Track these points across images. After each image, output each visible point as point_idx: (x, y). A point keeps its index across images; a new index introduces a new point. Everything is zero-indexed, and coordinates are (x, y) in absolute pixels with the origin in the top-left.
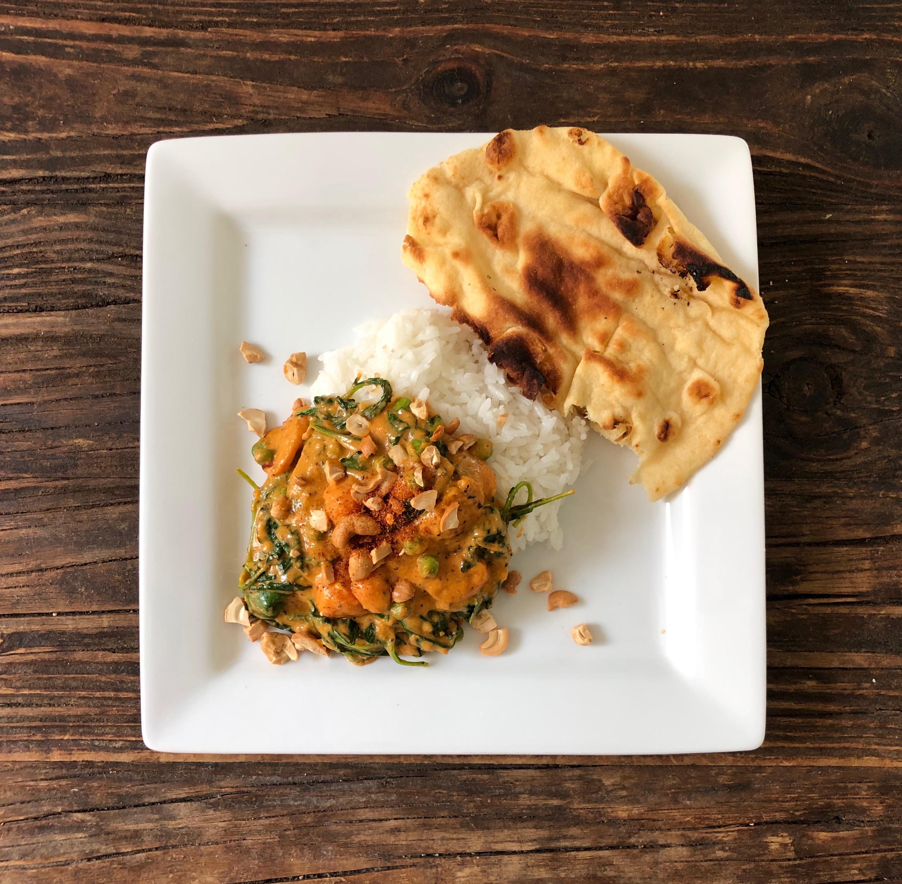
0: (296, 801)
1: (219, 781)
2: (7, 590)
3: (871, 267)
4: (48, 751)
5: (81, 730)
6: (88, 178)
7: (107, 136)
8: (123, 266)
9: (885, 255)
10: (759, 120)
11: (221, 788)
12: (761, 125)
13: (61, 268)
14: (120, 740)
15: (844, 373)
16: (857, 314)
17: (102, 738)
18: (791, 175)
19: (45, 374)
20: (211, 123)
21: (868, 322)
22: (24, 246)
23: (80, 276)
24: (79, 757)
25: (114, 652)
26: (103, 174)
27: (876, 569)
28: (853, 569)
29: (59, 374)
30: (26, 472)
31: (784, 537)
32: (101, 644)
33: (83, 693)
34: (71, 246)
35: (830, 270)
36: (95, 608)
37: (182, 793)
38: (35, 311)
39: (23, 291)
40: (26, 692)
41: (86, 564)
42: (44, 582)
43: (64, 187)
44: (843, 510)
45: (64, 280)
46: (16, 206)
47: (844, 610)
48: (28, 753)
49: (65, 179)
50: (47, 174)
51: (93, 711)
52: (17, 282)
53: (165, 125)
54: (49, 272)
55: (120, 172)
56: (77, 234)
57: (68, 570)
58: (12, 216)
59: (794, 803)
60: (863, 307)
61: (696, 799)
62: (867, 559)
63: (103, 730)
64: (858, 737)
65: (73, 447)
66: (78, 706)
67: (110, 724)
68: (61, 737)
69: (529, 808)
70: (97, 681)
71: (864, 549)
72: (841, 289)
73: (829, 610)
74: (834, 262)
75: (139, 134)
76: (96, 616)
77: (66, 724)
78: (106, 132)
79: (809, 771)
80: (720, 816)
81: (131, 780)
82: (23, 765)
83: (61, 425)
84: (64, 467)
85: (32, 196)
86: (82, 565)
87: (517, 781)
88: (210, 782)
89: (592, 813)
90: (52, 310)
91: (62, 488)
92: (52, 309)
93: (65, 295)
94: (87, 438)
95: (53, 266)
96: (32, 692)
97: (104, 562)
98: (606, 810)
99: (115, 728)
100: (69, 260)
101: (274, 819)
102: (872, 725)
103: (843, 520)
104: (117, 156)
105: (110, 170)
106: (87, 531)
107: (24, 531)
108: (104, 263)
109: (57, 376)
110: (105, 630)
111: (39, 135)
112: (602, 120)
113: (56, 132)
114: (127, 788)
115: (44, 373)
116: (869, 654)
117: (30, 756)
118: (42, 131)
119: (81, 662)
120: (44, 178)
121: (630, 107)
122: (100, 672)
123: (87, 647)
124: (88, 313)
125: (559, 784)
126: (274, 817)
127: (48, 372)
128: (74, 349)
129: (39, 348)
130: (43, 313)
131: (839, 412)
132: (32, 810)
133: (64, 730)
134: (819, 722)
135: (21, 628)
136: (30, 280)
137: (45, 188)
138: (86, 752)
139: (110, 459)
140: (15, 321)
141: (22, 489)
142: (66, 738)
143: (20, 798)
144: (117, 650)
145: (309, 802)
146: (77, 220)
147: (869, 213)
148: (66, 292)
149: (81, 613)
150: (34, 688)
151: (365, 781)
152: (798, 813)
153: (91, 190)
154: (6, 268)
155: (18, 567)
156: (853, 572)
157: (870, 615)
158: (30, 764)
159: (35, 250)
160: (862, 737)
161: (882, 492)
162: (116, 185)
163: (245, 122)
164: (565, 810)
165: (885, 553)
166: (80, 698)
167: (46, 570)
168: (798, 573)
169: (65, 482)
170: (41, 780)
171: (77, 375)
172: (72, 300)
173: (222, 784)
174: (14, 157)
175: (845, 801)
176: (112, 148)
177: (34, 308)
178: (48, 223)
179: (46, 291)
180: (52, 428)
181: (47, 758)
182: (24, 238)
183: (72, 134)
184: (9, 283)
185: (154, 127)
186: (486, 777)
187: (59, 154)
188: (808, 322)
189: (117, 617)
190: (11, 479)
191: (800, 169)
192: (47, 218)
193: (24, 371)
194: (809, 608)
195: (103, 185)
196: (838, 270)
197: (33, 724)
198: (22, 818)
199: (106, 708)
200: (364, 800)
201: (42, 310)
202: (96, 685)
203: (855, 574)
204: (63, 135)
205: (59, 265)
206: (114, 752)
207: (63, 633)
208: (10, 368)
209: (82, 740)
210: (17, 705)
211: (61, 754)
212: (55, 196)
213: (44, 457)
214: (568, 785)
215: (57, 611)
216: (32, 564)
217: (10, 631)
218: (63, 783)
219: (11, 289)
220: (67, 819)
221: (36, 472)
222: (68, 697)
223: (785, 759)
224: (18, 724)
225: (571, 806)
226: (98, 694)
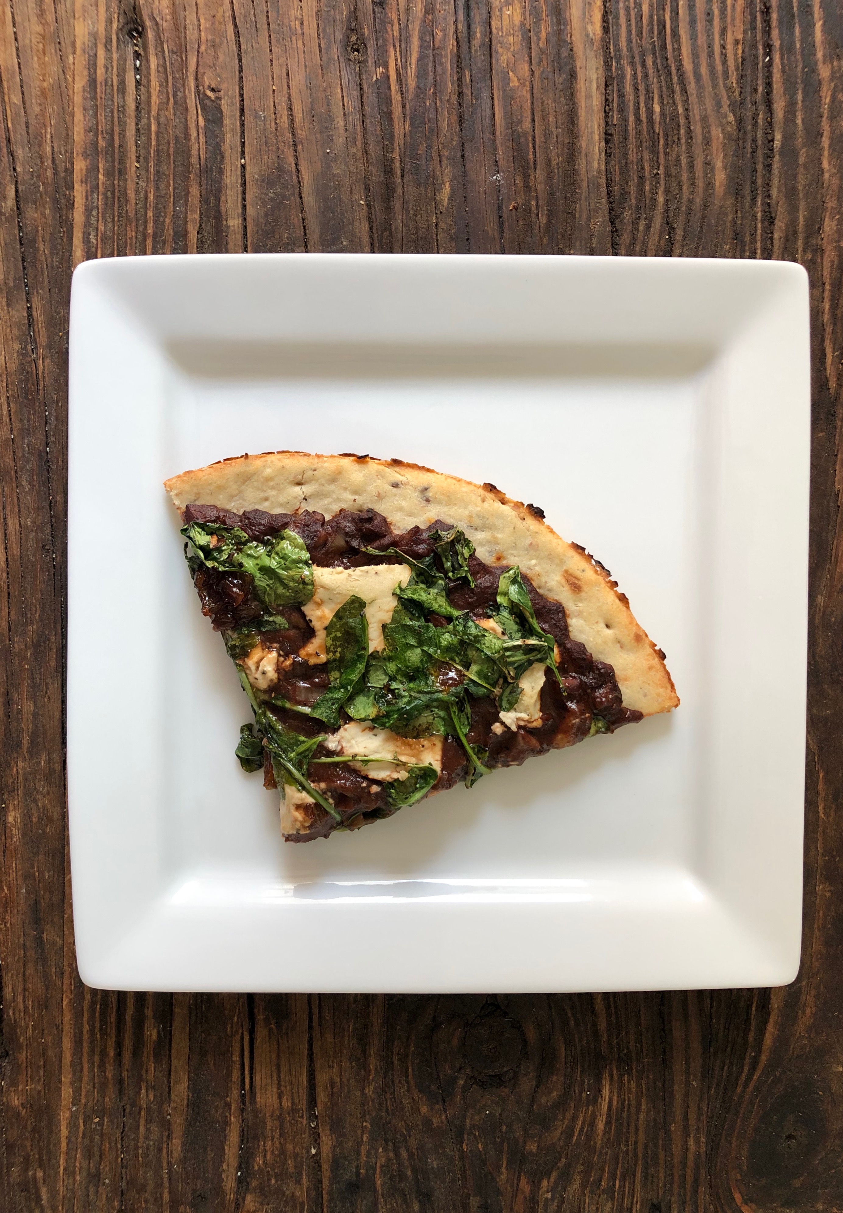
0: (28, 445)
1: (52, 357)
2: (272, 104)
3: (632, 1129)
4: (85, 155)
5: (109, 194)
6: (769, 196)
7: (822, 220)
8: (659, 241)
9: (646, 1147)
10: (814, 1009)
11: (43, 358)
12: (808, 1011)
13: (659, 164)
14: (97, 240)
15: (506, 1090)
16: (576, 1108)
17: (100, 218)
18: (746, 1042)
19: (528, 145)
20: (834, 348)
21: (566, 1122)
22: (687, 118)
23: (647, 188)
24: (79, 192)
25: (198, 233)
26: (773, 215)
27: (281, 1114)
28: (283, 1088)
29: (528, 163)
30: (412, 125)
31: (320, 1013)
32: (208, 217)
33: (151, 197)
34: (685, 176)
35: (629, 1081)
36: (250, 210)
37: (39, 315)
38: (606, 133)
39: (632, 118)
40: (154, 128)
41: (301, 198)
42: (281, 148)
43: (760, 167)
44: (348, 1080)
45: (643, 169)
46: (737, 106)
47: (236, 1075)
48: (82, 131)
49: (768, 167)
50: (777, 144)
51: (131, 208)
52: (643, 110)
53: (832, 292)
54: (654, 151)
55: (776, 236)
56: (700, 183)
57: (295, 177)
58: (725, 102)
59: (22, 1007)
60: (585, 1117)
61: (27, 899)
62: (293, 1104)
63: (109, 220)
64: (94, 1084)
65: (440, 181)
66: (137, 191)
67: (116, 228)
68: (101, 170)
69: (20, 711)
70: (165, 213)
71: (305, 1102)
72: (606, 1092)
73: (236, 1058)
74: (639, 1086)
75: (822, 259)
76: (240, 210)
77: (117, 177)
78: (826, 219)
79: (57, 1027)
80: (8, 925)
81: (52, 254)
82: (70, 124)
83: (467, 165)
84: (417, 169)
85: (749, 127)
86: (300, 194)
87: (49, 698)
88: (49, 346)
89: (13, 782)
90: (606, 153)
91: (392, 169)
92: (608, 155)
93: (625, 171)
94: (452, 198)
95: (662, 155)
96: (153, 136)
97: (303, 220)
98: (16, 797)
99: (111, 234)
100: (668, 175)
101: (8, 420)
102: (107, 1099)
103: (338, 1080)
104: (795, 232)
105: (780, 224)
106: (340, 200)
107: (342, 123)
108: (663, 219)
109: (527, 161)
110: (224, 222)
111: (826, 134)
112: (820, 823)
113: (830, 155)
114: (43, 248)
115: (531, 145)
116: (186, 1101)
117: (79, 133)
118: (831, 139)
119: (188, 193)
120: (773, 141)
121: (834, 857)
122: (175, 216)
123: (204, 200)
124: (602, 198)
125: (45, 746)
126: (10, 419)
127: (531, 150)
128: (558, 181)
129: (560, 139)
130: (603, 144)
131: (461, 1082)
132: (19, 136)
133: (109, 174)
134: (111, 1042)
135: (227, 121)
136: (645, 125)
137: (759, 143)
138: (84, 200)
139: (425, 226)
140: (596, 108)
141: (391, 120)
142: (101, 177)
143: (32, 122)
144: (200, 236)
145: (27, 462)
146: (717, 184)
147: (698, 1130)
148: (628, 171)
149: (244, 192)
150: (158, 137)
151: (49, 525)
152: (11, 1013)
153: (754, 200)
154: (661, 97)
155: (298, 116)
156: (279, 1088)
157: (228, 1105)
158: (70, 133)
159: (682, 131)
160: (94, 1087)
161: (369, 1126)
162: (759, 231)
163: (832, 391)
164: (17, 752)
165: (299, 1125)
166: (146, 192)
167: (296, 151)
168: (279, 1026)
169: (399, 173)
170: (53, 147)
171: (527, 187)
172: (617, 179)
173: (48, 361)
174: (800, 102)
175: (25, 1064)
176: (807, 226)
177: (610, 132)
178: (714, 149)
179: (631, 146)
180: (463, 156)
181: (77, 154)
182: (698, 118)
183: (826, 176)
184: (642, 99)
185: (831, 278)
186: (53, 663)
187: (802, 160)
188: (569, 1053)
189: (239, 236)
190: (404, 106)
191: (753, 1054)
192: (721, 147)
193: (533, 121)
194: (238, 1037)
195: (759, 215)
196: (629, 1090)
197: (116, 138)
198: (10, 125)
199: (134, 224)
200: (29, 523)
201: (607, 142)
202: (160, 213)
203: (275, 1090)
204: (825, 165)
205: (662, 161)
206: (84, 233)
207: (221, 172)
208: (538, 104)
209: (98, 196)
210: (138, 118)
211: (82, 170)
212: (749, 155)
213: (429, 147)
214: (44, 757)
215: (247, 164)
216: (301, 134)
217: (225, 108)
218: (49, 173)
219: (634, 102)
220: (8, 178)
221: (411, 138)
222: (147, 178)
223: (70, 1002)
224: (116, 119)
225: (20, 759)
226: (150, 214)
